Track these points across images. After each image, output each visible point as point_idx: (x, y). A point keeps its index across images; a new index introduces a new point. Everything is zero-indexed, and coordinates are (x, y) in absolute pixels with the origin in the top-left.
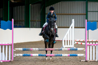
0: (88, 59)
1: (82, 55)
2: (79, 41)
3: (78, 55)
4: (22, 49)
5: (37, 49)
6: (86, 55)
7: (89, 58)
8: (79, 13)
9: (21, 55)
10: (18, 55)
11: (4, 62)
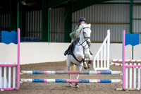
0: (127, 87)
1: (118, 81)
2: (117, 62)
3: (113, 81)
4: (31, 72)
5: (53, 72)
6: (124, 81)
7: (129, 86)
8: (119, 21)
9: (31, 80)
10: (26, 80)
11: (5, 90)
